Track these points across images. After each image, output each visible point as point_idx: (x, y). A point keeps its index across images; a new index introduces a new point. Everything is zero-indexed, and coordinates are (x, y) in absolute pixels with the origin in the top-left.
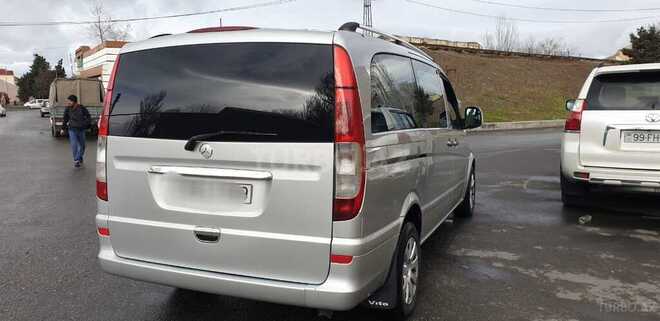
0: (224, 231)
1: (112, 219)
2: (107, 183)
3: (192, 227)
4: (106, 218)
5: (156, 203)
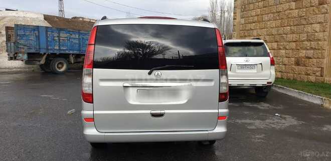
0: (166, 111)
1: (96, 112)
2: (92, 94)
3: (149, 112)
4: (91, 112)
5: (127, 101)
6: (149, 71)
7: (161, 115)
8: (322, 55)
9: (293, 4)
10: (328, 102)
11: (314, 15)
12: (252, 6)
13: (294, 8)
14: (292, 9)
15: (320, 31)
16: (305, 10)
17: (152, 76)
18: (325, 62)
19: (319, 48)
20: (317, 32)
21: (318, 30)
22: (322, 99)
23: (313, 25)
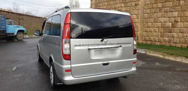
0: (110, 62)
1: (72, 66)
2: (70, 54)
3: (101, 63)
4: (70, 66)
5: (90, 58)
6: (101, 39)
7: (107, 64)
8: (138, 30)
9: (123, 5)
10: (148, 52)
11: (133, 10)
12: (101, 4)
13: (123, 6)
14: (122, 7)
15: (136, 18)
16: (129, 8)
17: (103, 42)
18: (139, 33)
19: (136, 26)
20: (135, 19)
21: (135, 18)
22: (145, 51)
23: (133, 15)
